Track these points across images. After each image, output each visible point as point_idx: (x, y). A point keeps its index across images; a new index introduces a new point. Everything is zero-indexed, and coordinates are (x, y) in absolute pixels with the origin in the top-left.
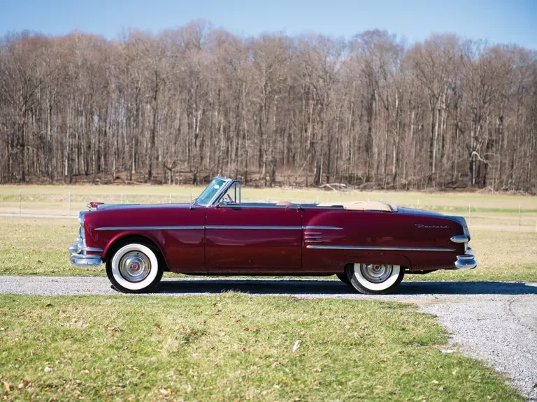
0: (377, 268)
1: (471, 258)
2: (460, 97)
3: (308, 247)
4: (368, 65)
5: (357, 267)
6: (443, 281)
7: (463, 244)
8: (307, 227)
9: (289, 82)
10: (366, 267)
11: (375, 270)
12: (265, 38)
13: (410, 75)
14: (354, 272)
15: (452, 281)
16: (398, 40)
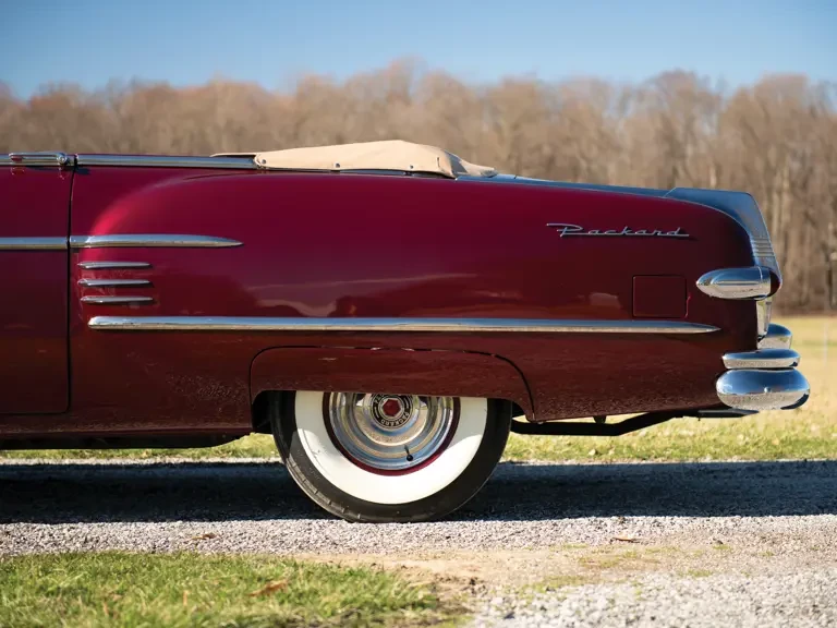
0: (392, 409)
1: (785, 362)
2: (811, 170)
3: (93, 321)
4: (667, 122)
5: (308, 406)
6: (708, 460)
7: (749, 304)
8: (91, 240)
9: (547, 150)
10: (350, 408)
11: (388, 417)
12: (509, 84)
13: (733, 140)
14: (295, 429)
15: (735, 459)
16: (713, 86)
